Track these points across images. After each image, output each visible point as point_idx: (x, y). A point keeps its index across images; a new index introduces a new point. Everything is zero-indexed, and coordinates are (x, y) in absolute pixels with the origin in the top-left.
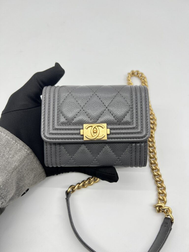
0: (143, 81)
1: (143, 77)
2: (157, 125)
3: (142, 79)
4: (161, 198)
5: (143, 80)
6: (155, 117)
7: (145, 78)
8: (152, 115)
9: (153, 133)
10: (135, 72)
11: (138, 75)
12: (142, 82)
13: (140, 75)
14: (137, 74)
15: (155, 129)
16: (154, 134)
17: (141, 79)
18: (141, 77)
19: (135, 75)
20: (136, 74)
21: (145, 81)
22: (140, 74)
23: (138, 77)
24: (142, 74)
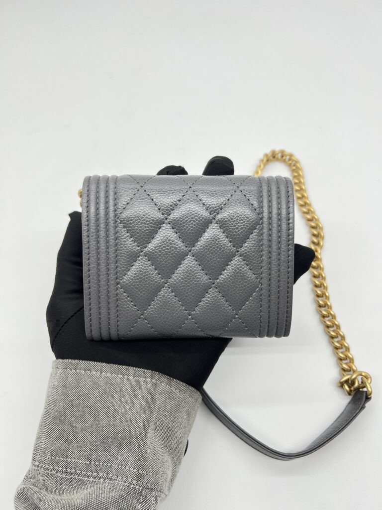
0: (294, 168)
1: (293, 160)
2: (326, 238)
3: (292, 164)
4: (345, 366)
5: (294, 166)
6: (320, 223)
7: (297, 162)
8: (314, 220)
9: (319, 252)
10: (278, 154)
11: (284, 158)
12: (293, 171)
13: (288, 157)
14: (282, 157)
15: (322, 244)
16: (320, 254)
17: (290, 165)
18: (290, 162)
19: (278, 160)
20: (280, 155)
21: (297, 168)
22: (287, 155)
23: (284, 161)
24: (291, 155)
